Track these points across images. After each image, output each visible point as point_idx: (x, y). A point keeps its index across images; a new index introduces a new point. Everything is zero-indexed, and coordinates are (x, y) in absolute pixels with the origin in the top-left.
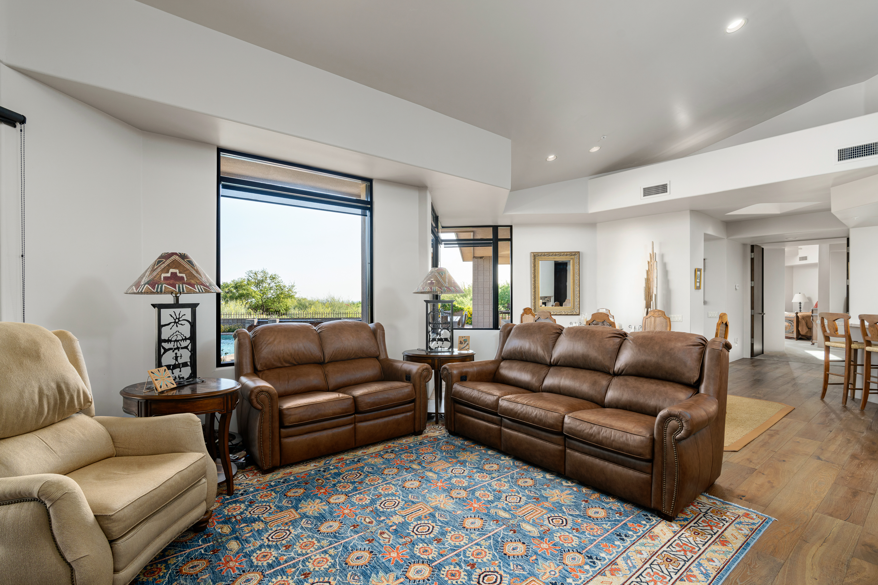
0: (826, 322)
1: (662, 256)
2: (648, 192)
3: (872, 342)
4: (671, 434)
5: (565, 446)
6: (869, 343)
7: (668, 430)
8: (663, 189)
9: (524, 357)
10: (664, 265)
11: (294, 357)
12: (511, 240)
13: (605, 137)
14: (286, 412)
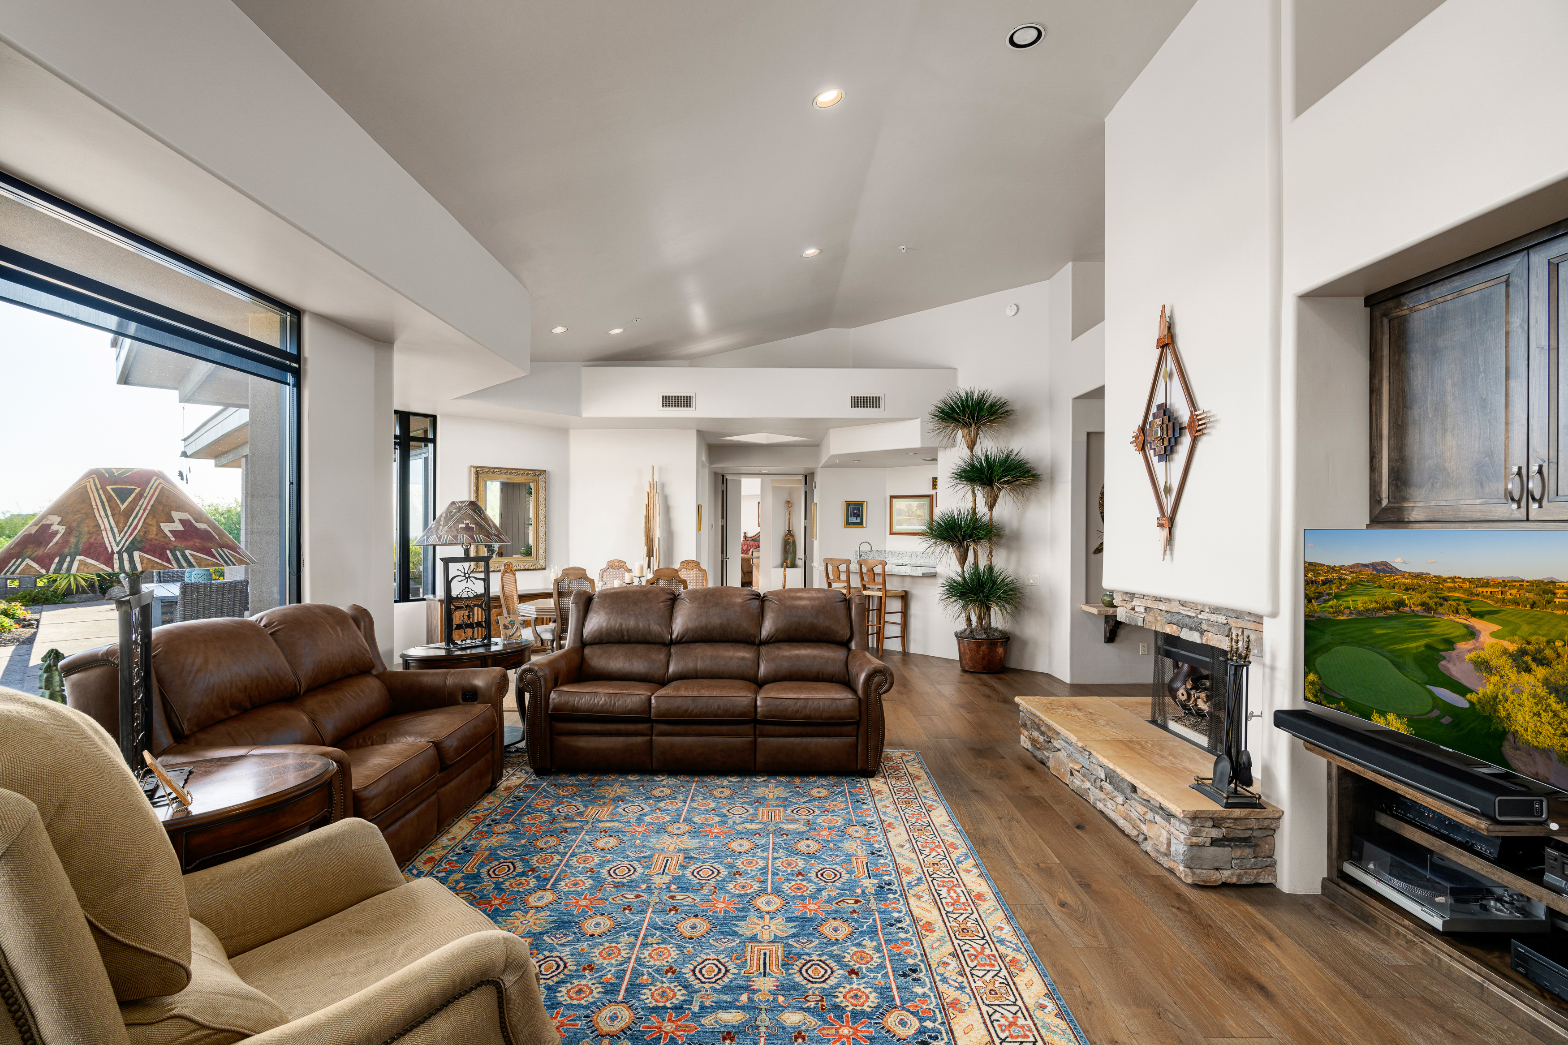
0: (830, 568)
1: (663, 485)
2: (669, 401)
3: (867, 586)
4: (876, 690)
5: (755, 735)
6: (865, 588)
7: (873, 687)
8: (685, 401)
9: (626, 638)
10: (665, 498)
11: (249, 694)
12: (434, 441)
13: (638, 320)
14: (366, 794)
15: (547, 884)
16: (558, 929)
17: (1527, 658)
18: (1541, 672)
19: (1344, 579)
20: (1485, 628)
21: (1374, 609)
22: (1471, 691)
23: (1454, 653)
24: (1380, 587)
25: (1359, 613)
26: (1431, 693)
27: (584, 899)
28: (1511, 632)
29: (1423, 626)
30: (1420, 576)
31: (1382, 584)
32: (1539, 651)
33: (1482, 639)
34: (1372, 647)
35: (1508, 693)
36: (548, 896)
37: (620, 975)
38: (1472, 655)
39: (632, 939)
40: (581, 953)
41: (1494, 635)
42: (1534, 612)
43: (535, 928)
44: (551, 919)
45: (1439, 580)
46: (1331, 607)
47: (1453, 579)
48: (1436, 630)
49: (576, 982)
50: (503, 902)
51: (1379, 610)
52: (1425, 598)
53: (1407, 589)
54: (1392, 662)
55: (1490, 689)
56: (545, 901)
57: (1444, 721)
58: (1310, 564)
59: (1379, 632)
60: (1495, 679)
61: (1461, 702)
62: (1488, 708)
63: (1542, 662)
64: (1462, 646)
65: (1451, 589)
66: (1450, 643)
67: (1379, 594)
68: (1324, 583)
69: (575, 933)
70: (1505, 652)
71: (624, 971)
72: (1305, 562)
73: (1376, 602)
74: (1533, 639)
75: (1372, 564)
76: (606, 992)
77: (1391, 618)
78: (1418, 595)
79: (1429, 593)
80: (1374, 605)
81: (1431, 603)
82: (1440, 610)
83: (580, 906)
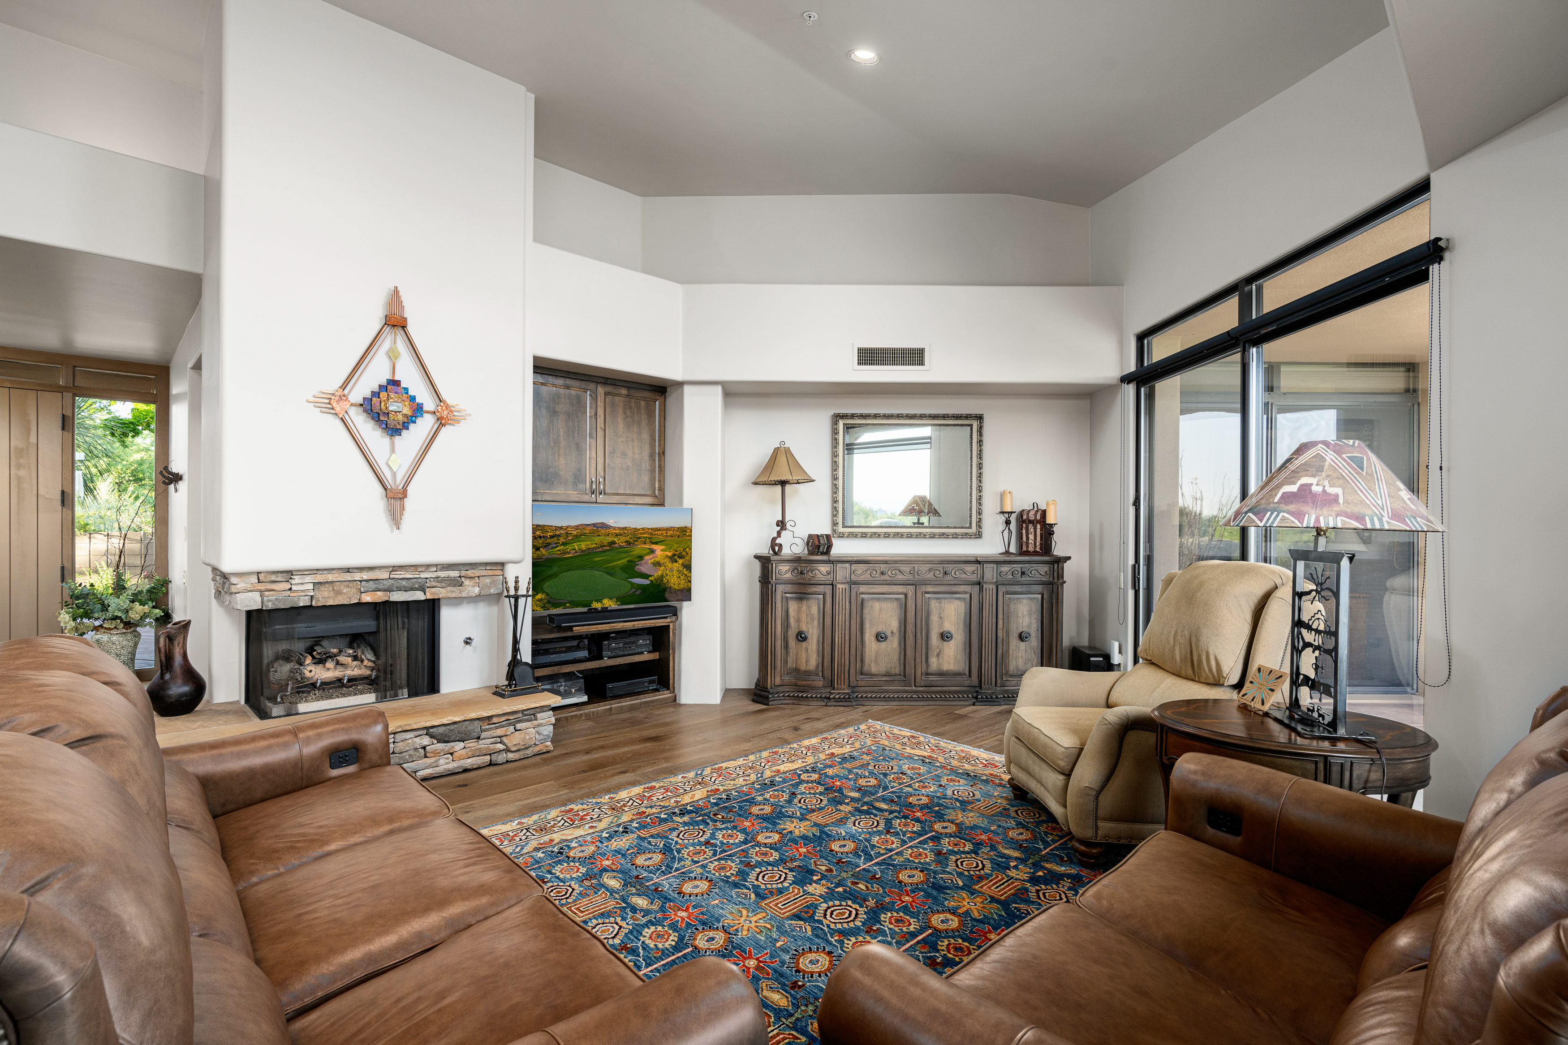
15: (928, 936)
16: (947, 886)
17: (676, 557)
18: (681, 561)
19: (571, 534)
20: (658, 548)
21: (594, 548)
22: (651, 576)
23: (643, 562)
24: (599, 536)
25: (583, 551)
26: (630, 582)
27: (904, 902)
28: (669, 548)
29: (626, 552)
30: (625, 528)
31: (600, 534)
32: (680, 553)
33: (657, 553)
34: (592, 568)
35: (668, 572)
36: (936, 920)
37: (924, 842)
38: (652, 560)
39: (895, 857)
40: (938, 863)
41: (662, 550)
42: (679, 539)
43: (965, 896)
44: (946, 896)
45: (636, 529)
46: (559, 550)
47: (643, 529)
48: (634, 553)
49: (955, 849)
50: (986, 933)
51: (598, 548)
52: (628, 539)
53: (617, 535)
54: (607, 573)
55: (660, 573)
56: (942, 917)
57: (637, 593)
58: (537, 526)
59: (598, 559)
60: (662, 568)
61: (646, 582)
62: (659, 581)
63: (681, 557)
64: (647, 558)
65: (642, 533)
66: (641, 558)
67: (597, 539)
68: (552, 537)
69: (934, 878)
70: (667, 556)
71: (919, 843)
72: (533, 525)
73: (596, 544)
74: (678, 549)
75: (593, 524)
76: (940, 838)
77: (606, 551)
78: (624, 538)
79: (630, 536)
80: (594, 546)
81: (631, 541)
82: (636, 543)
83: (913, 897)
